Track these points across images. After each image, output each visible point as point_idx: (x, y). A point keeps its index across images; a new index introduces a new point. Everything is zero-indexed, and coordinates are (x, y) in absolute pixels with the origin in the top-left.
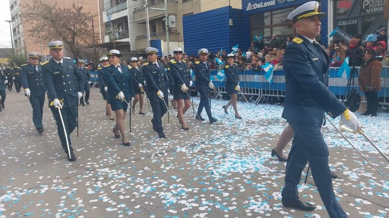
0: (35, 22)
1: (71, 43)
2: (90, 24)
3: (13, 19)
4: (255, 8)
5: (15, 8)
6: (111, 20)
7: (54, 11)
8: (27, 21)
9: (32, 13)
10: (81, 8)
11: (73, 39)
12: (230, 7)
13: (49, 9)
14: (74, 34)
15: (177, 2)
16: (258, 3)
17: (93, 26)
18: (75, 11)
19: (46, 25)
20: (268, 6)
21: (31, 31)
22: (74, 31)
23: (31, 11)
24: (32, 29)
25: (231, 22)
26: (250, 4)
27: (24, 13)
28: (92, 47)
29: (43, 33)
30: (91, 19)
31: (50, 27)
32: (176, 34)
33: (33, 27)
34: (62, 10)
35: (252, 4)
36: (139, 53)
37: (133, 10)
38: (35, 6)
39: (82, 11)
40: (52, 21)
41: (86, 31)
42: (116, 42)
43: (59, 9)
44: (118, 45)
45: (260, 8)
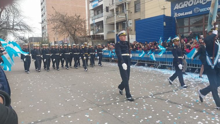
0: (56, 23)
1: (73, 35)
2: (84, 25)
3: (43, 22)
4: (179, 16)
5: (44, 16)
6: (95, 22)
7: (65, 18)
8: (51, 23)
9: (54, 19)
10: (80, 16)
11: (75, 32)
12: (164, 15)
13: (63, 17)
14: (76, 30)
15: (131, 13)
16: (181, 13)
17: (85, 26)
18: (76, 18)
19: (61, 25)
20: (187, 15)
21: (53, 28)
22: (75, 29)
23: (54, 18)
24: (54, 27)
25: (165, 24)
26: (176, 14)
27: (51, 19)
28: (84, 37)
29: (59, 29)
30: (84, 22)
31: (63, 26)
32: (130, 30)
33: (55, 26)
34: (69, 17)
35: (177, 14)
36: (108, 41)
37: (106, 17)
38: (56, 15)
39: (80, 18)
40: (64, 23)
41: (82, 28)
42: (96, 35)
43: (68, 17)
44: (98, 36)
45: (183, 16)
